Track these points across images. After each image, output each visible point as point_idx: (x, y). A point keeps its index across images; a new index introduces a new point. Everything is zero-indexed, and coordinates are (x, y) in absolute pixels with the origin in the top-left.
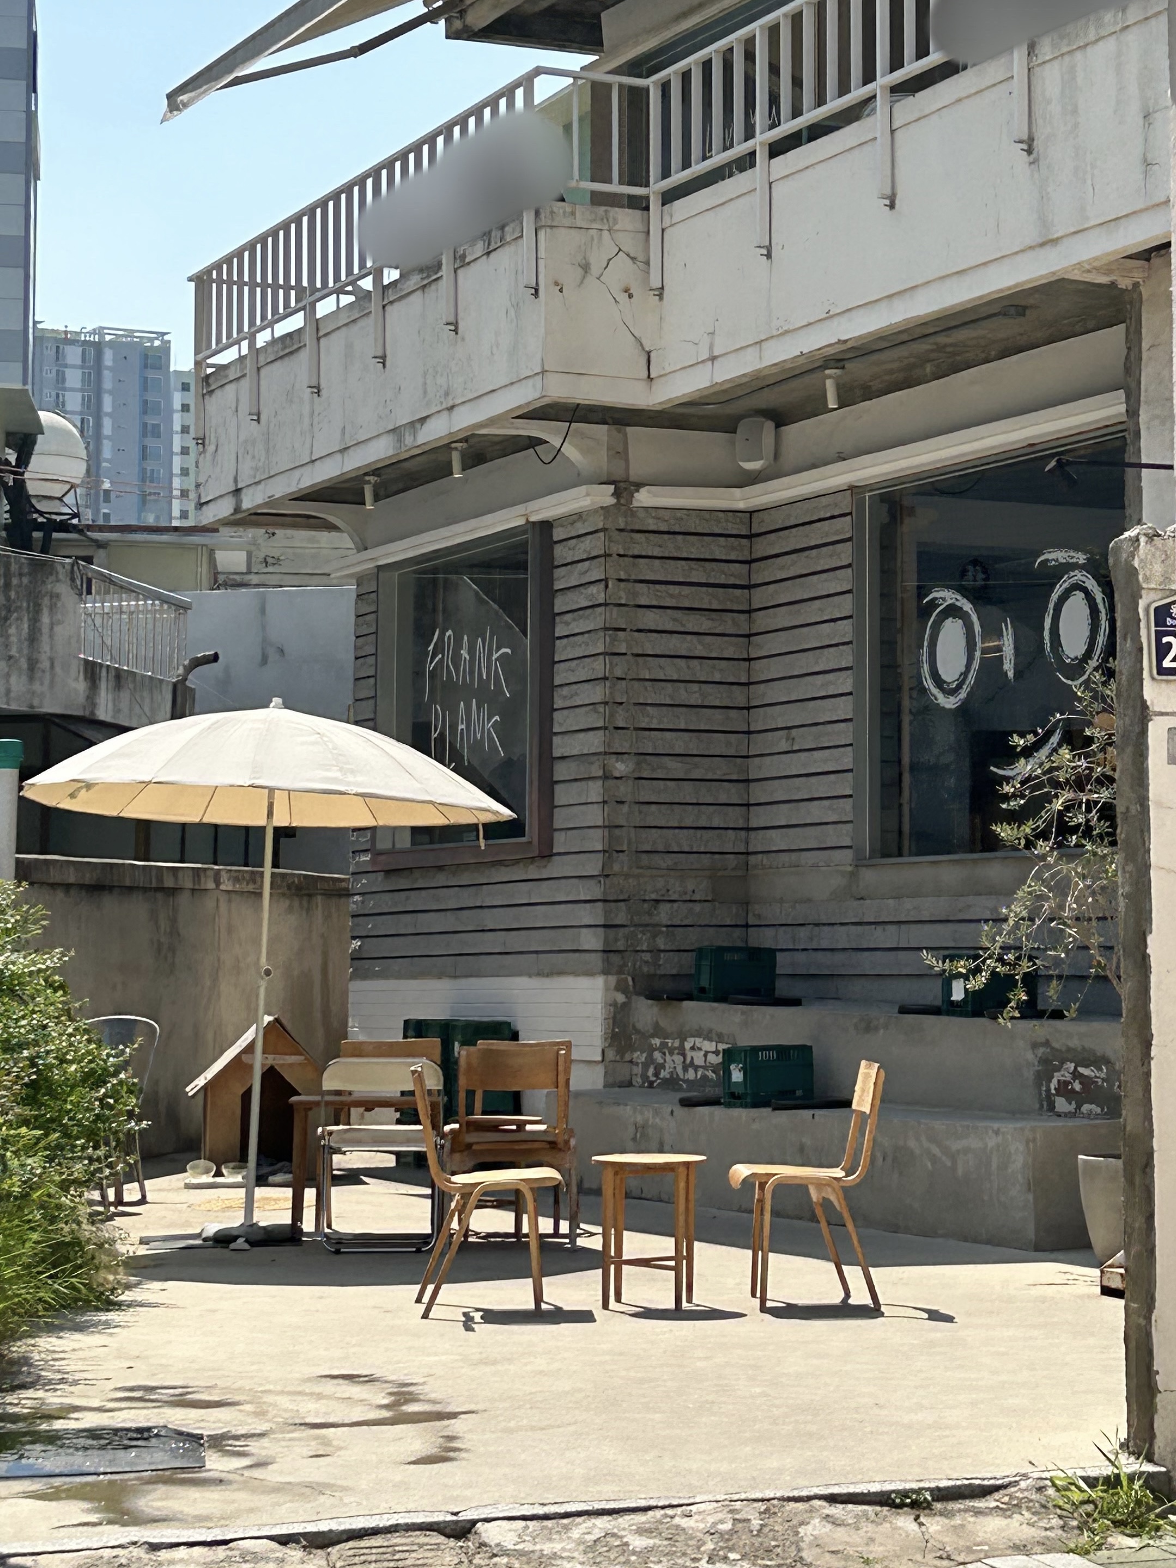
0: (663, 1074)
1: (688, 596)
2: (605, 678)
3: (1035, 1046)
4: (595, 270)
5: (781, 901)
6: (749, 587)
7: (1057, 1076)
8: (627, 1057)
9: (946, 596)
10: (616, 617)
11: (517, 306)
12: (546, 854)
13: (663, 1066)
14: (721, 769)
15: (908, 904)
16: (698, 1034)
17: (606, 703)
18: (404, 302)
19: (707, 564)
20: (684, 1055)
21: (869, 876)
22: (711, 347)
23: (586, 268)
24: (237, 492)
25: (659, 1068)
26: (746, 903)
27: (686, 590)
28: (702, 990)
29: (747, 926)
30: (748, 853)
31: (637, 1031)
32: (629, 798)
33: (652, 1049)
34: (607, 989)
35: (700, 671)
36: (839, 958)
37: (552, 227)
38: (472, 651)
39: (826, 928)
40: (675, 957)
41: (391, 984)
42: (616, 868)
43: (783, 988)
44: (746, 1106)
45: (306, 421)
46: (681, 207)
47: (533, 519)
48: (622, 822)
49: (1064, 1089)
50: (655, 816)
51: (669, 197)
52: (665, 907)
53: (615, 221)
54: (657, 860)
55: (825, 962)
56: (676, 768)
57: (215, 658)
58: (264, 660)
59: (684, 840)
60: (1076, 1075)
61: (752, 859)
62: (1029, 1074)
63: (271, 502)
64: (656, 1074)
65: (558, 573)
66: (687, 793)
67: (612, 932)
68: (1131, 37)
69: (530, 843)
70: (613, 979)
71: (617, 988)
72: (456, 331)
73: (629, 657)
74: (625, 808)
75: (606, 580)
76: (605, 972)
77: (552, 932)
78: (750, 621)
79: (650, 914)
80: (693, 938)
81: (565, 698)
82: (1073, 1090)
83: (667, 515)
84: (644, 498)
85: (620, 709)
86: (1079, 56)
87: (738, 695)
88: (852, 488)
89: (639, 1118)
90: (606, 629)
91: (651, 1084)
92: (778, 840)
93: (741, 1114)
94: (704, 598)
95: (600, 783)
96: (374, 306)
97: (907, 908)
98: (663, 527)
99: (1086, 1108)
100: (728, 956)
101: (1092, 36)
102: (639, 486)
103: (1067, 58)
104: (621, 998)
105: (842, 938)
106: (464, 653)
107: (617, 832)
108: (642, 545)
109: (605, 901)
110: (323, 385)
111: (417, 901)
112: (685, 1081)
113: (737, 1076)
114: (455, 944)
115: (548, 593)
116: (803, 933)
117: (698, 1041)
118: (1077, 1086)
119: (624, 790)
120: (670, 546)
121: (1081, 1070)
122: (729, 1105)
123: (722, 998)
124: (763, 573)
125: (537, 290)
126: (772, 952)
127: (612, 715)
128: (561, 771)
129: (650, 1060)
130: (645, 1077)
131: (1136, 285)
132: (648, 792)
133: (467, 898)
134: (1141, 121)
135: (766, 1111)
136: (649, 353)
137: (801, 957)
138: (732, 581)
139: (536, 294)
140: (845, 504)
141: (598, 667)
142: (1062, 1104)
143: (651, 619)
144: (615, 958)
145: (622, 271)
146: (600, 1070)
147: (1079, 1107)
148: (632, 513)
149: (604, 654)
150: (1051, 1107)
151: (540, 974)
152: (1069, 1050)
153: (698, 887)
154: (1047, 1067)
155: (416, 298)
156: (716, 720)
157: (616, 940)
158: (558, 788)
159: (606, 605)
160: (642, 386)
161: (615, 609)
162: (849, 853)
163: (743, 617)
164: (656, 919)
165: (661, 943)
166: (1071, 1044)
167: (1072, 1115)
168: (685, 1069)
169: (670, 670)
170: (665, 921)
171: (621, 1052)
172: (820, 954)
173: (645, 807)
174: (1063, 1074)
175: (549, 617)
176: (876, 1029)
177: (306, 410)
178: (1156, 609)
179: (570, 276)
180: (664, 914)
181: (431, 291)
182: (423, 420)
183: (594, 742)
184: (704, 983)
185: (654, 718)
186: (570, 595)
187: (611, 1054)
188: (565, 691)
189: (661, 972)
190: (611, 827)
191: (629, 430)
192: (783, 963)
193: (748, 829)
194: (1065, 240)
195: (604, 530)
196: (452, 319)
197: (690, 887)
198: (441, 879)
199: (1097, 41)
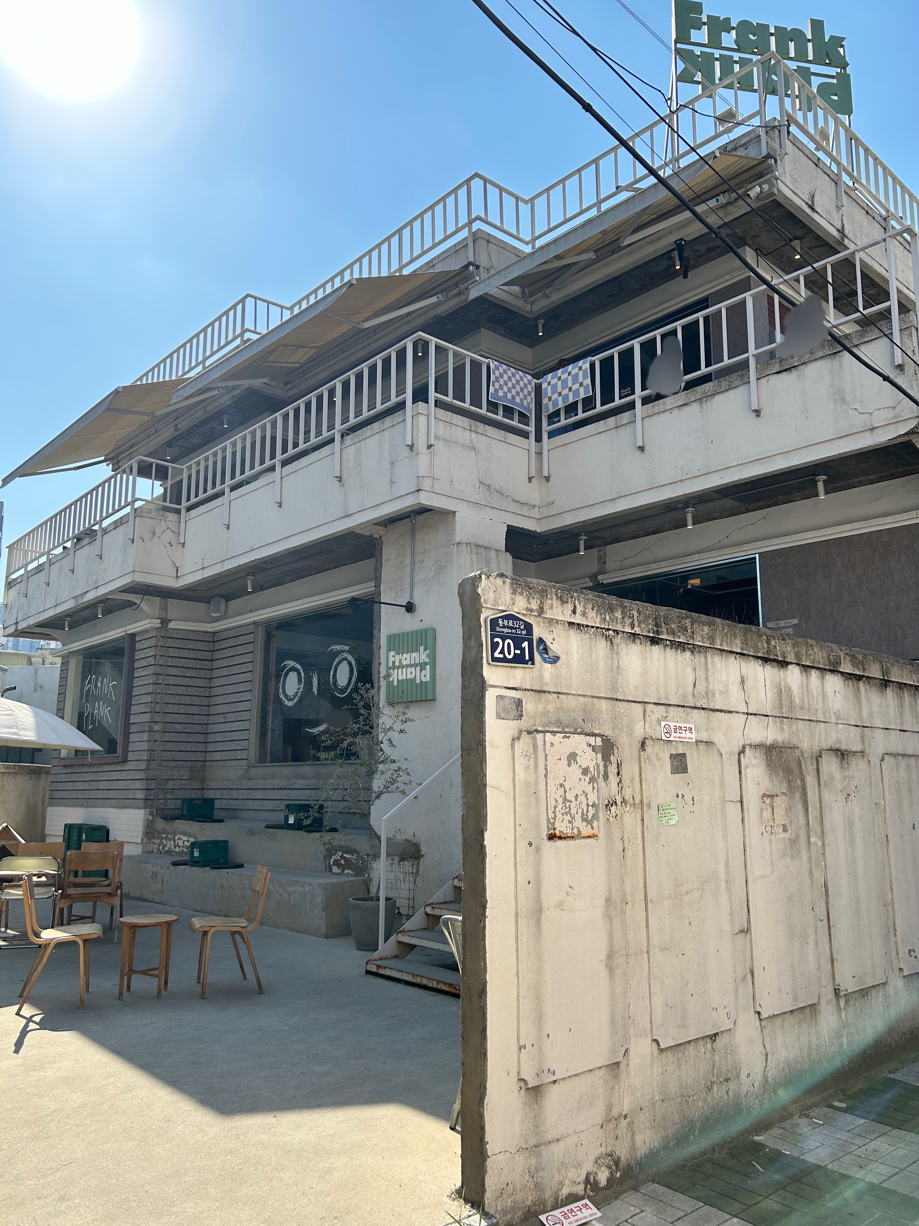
0: (166, 849)
1: (188, 663)
2: (152, 693)
3: (325, 844)
4: (158, 535)
5: (218, 780)
6: (212, 661)
7: (334, 857)
8: (152, 841)
9: (291, 663)
10: (158, 669)
11: (125, 547)
12: (125, 761)
13: (166, 845)
14: (197, 728)
15: (269, 782)
16: (182, 833)
17: (152, 702)
18: (82, 549)
19: (196, 652)
20: (175, 842)
21: (253, 771)
22: (203, 564)
23: (154, 534)
24: (17, 623)
25: (165, 846)
26: (203, 780)
27: (187, 660)
28: (184, 815)
29: (203, 789)
30: (205, 761)
31: (157, 831)
32: (159, 739)
33: (162, 839)
34: (145, 814)
35: (191, 691)
36: (239, 802)
37: (141, 517)
38: (102, 683)
39: (235, 791)
40: (174, 802)
41: (63, 809)
42: (152, 766)
43: (217, 814)
44: (200, 866)
45: (43, 595)
46: (193, 513)
47: (128, 632)
48: (156, 749)
49: (336, 863)
50: (169, 746)
51: (189, 509)
52: (171, 782)
53: (167, 517)
54: (169, 764)
55: (233, 804)
56: (178, 727)
57: (15, 688)
58: (35, 690)
59: (180, 756)
60: (342, 856)
61: (207, 763)
62: (321, 856)
63: (29, 627)
64: (163, 849)
65: (136, 653)
66: (183, 737)
67: (148, 792)
68: (386, 434)
69: (118, 756)
70: (148, 811)
71: (150, 814)
72: (101, 558)
73: (163, 685)
74: (157, 744)
75: (155, 656)
76: (145, 808)
77: (125, 791)
78: (211, 673)
79: (164, 784)
80: (182, 794)
81: (136, 701)
82: (341, 863)
83: (181, 632)
84: (172, 625)
85: (158, 705)
86: (363, 443)
87: (205, 701)
88: (255, 623)
89: (154, 869)
90: (154, 674)
91: (161, 852)
92: (217, 756)
93: (197, 870)
94: (194, 664)
95: (147, 734)
96: (71, 552)
97: (268, 783)
98: (179, 637)
99: (346, 871)
100: (195, 802)
101: (369, 434)
102: (170, 621)
103: (358, 444)
104: (151, 818)
105: (241, 794)
106: (99, 684)
107: (153, 752)
108: (170, 643)
109: (147, 780)
110: (50, 583)
111: (74, 777)
112: (176, 852)
113: (196, 854)
114: (88, 795)
115: (132, 661)
116: (225, 792)
117: (181, 837)
118: (343, 862)
119: (157, 737)
120: (182, 644)
121: (345, 855)
122: (192, 866)
123: (191, 818)
124: (217, 655)
125: (133, 540)
126: (212, 800)
127: (154, 707)
128: (133, 729)
129: (161, 843)
130: (158, 850)
131: (381, 537)
132: (167, 737)
133: (93, 777)
134: (390, 465)
135: (208, 869)
136: (177, 568)
137: (224, 802)
138: (205, 658)
139: (133, 542)
140: (252, 629)
141: (150, 689)
142: (335, 869)
143: (172, 671)
144: (150, 802)
145: (168, 536)
146: (141, 847)
147: (343, 871)
148: (167, 630)
149: (153, 683)
150: (331, 870)
151: (120, 808)
152: (340, 846)
153: (185, 774)
154: (330, 853)
155: (87, 547)
156: (196, 710)
157: (150, 795)
158: (131, 735)
159: (155, 665)
160: (174, 580)
161: (158, 667)
162: (246, 761)
163: (209, 672)
164: (167, 787)
165: (168, 796)
166: (341, 844)
167: (340, 874)
168: (175, 847)
169: (179, 690)
170: (171, 787)
171: (149, 839)
172: (232, 801)
173: (165, 743)
174: (337, 856)
175: (132, 669)
176: (256, 834)
177: (44, 591)
178: (491, 620)
179: (147, 536)
180: (170, 785)
181: (92, 545)
182: (86, 592)
183: (146, 718)
184: (185, 813)
185: (171, 708)
186: (141, 661)
187: (145, 840)
188: (136, 698)
189: (168, 807)
190: (151, 750)
191: (168, 600)
192: (217, 804)
193: (206, 752)
194: (354, 515)
195: (156, 636)
196: (99, 554)
197: (182, 774)
198: (84, 769)
199: (371, 436)
